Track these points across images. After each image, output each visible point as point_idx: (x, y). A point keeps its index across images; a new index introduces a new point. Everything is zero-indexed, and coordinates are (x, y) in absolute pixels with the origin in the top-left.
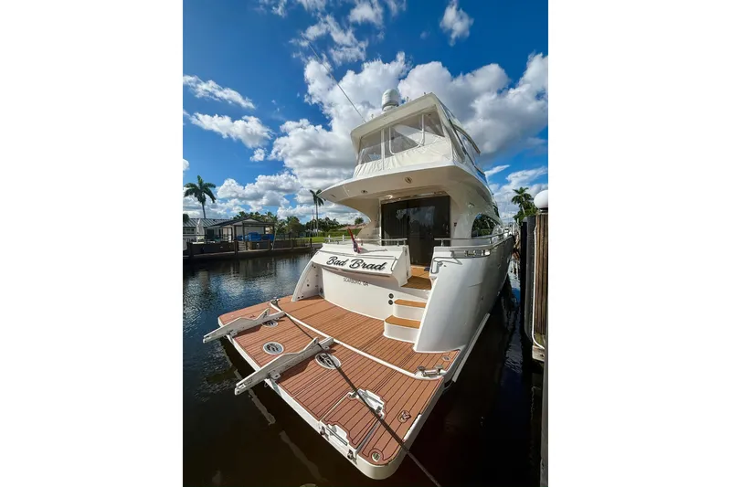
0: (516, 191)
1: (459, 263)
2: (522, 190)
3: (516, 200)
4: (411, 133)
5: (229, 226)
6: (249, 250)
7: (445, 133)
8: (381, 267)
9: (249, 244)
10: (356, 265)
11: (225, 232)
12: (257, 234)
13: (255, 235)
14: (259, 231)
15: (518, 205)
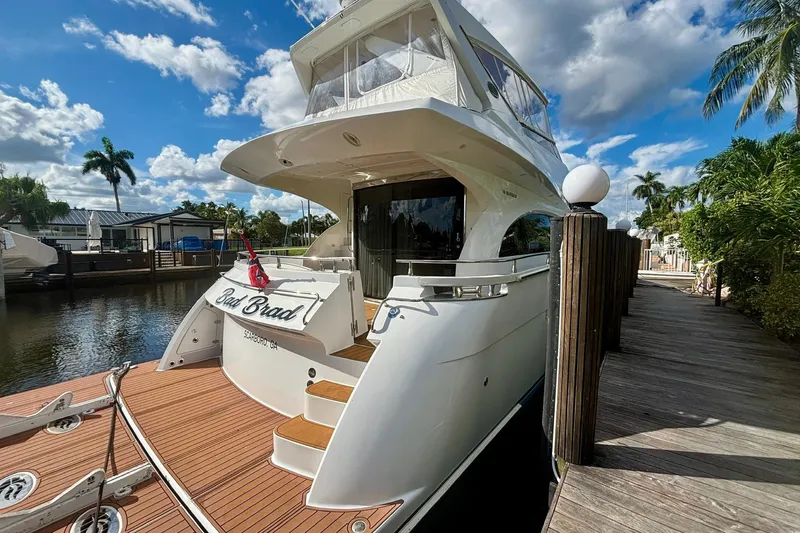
0: (641, 178)
1: (433, 312)
2: (650, 177)
3: (642, 192)
4: (391, 50)
5: (149, 225)
6: (179, 267)
7: (447, 52)
8: (290, 315)
9: (179, 256)
10: (254, 308)
11: (143, 236)
12: (196, 239)
13: (193, 241)
14: (201, 234)
15: (643, 201)
